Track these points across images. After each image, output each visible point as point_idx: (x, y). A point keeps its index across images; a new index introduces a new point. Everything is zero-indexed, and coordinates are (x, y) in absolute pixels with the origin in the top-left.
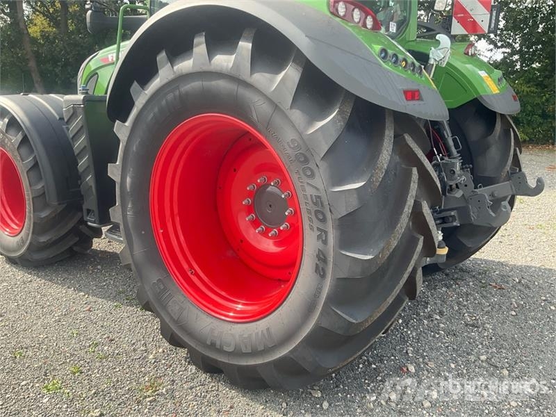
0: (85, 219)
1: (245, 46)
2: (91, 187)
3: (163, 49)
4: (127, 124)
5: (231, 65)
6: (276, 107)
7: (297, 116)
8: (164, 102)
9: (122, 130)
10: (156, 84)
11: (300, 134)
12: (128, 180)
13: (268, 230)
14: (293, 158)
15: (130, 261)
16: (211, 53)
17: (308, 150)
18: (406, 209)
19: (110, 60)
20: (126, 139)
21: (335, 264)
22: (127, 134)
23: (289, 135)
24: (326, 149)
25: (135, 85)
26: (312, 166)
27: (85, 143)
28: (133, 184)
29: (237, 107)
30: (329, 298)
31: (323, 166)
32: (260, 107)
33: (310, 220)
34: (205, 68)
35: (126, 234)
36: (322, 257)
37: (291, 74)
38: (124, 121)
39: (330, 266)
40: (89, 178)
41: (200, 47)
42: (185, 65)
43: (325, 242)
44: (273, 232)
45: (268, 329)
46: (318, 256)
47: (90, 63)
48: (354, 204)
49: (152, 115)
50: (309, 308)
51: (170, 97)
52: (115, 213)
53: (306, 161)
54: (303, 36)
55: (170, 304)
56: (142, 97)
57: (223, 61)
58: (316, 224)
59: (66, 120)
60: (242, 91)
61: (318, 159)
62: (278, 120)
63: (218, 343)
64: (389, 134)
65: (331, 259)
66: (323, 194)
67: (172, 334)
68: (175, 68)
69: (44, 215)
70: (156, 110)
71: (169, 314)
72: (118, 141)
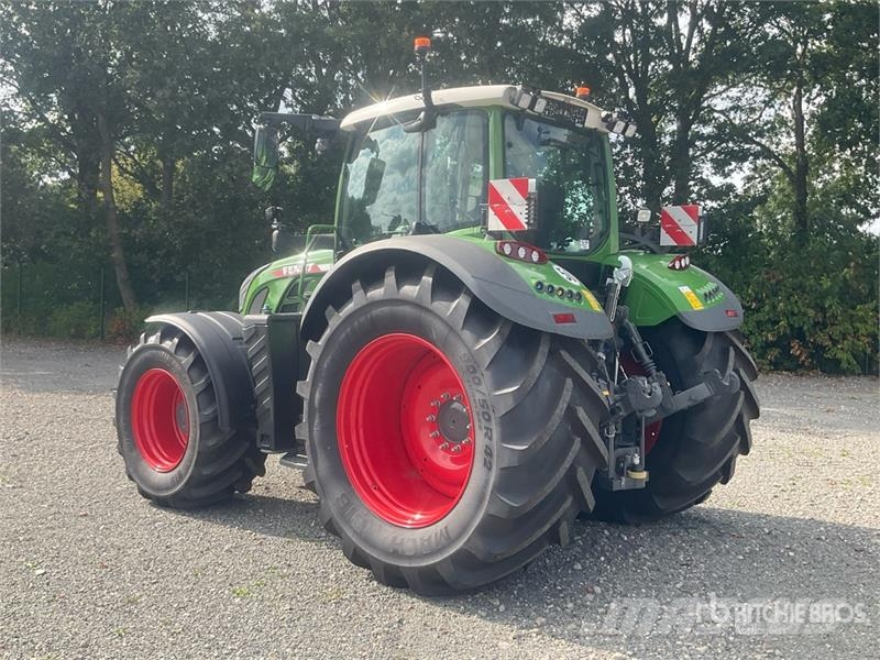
0: (258, 446)
1: (427, 280)
2: (269, 410)
3: (357, 278)
4: (320, 343)
5: (416, 294)
6: (451, 329)
7: (467, 335)
8: (356, 323)
9: (314, 349)
10: (350, 307)
11: (469, 350)
12: (317, 396)
13: (451, 445)
14: (464, 370)
15: (315, 479)
16: (399, 284)
17: (475, 362)
18: (558, 411)
19: (285, 273)
20: (318, 357)
21: (498, 456)
22: (320, 353)
23: (462, 351)
24: (489, 360)
25: (330, 307)
26: (478, 375)
27: (266, 364)
28: (321, 400)
29: (420, 328)
30: (494, 487)
31: (487, 374)
32: (438, 329)
33: (479, 421)
34: (395, 297)
35: (312, 452)
36: (488, 451)
37: (462, 302)
38: (317, 340)
39: (495, 458)
40: (267, 401)
41: (390, 278)
42: (377, 293)
43: (490, 439)
44: (456, 448)
45: (446, 528)
46: (486, 451)
47: (260, 276)
48: (510, 404)
49: (344, 335)
50: (481, 499)
51: (362, 319)
52: (301, 432)
53: (475, 371)
54: (469, 275)
55: (354, 517)
56: (335, 320)
57: (410, 290)
58: (484, 423)
59: (245, 340)
60: (424, 315)
61: (483, 369)
62: (452, 338)
63: (400, 550)
64: (544, 349)
65: (495, 453)
66: (487, 398)
67: (355, 550)
68: (369, 294)
69: (211, 443)
70: (349, 329)
71: (351, 527)
72: (310, 358)
